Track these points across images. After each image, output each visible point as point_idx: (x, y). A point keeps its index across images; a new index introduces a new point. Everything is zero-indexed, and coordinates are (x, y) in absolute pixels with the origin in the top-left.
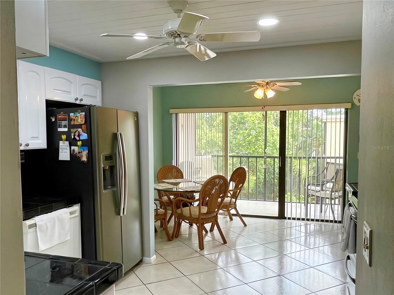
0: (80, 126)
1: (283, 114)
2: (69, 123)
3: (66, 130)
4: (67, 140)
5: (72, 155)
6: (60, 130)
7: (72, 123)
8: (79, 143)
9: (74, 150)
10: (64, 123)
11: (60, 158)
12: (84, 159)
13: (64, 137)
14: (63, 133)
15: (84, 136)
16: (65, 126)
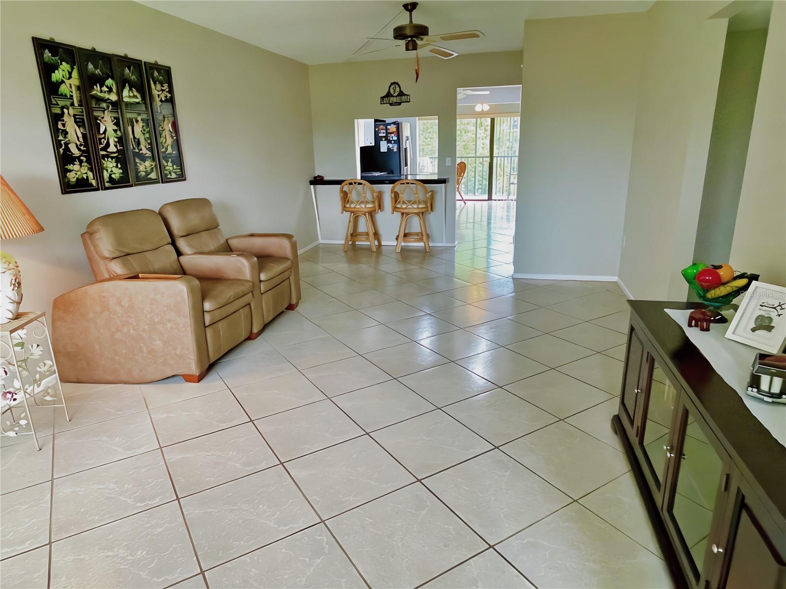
0: (393, 133)
1: (493, 120)
2: (386, 131)
3: (384, 135)
4: (385, 140)
5: (389, 149)
6: (380, 135)
7: (388, 131)
8: (393, 142)
9: (389, 146)
10: (382, 131)
11: (382, 151)
12: (395, 150)
13: (384, 139)
14: (384, 137)
15: (395, 138)
16: (384, 133)
